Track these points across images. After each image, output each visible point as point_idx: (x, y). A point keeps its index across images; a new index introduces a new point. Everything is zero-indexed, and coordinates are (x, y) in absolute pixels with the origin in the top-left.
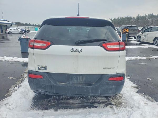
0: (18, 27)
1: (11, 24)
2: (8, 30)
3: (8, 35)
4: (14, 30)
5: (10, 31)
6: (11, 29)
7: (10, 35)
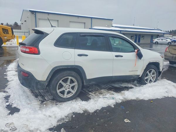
0: (173, 36)
1: (164, 33)
2: (155, 40)
3: (154, 45)
4: (162, 39)
5: (157, 41)
6: (159, 39)
7: (156, 45)
